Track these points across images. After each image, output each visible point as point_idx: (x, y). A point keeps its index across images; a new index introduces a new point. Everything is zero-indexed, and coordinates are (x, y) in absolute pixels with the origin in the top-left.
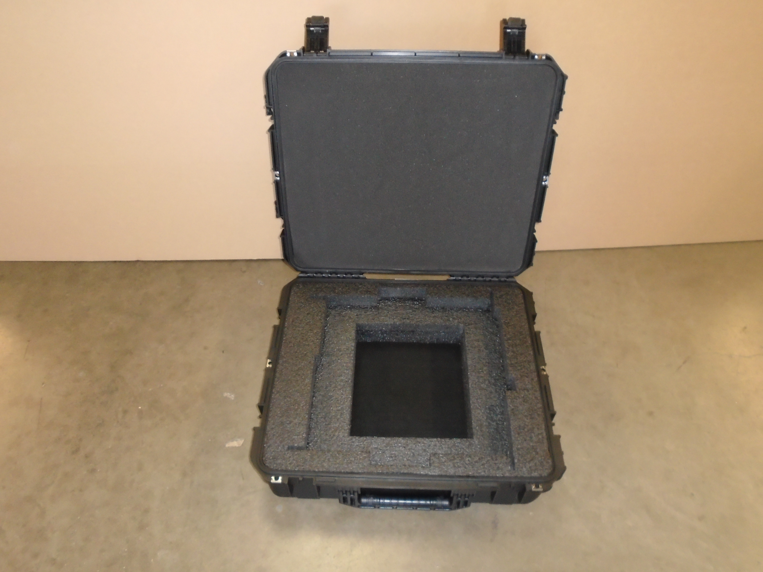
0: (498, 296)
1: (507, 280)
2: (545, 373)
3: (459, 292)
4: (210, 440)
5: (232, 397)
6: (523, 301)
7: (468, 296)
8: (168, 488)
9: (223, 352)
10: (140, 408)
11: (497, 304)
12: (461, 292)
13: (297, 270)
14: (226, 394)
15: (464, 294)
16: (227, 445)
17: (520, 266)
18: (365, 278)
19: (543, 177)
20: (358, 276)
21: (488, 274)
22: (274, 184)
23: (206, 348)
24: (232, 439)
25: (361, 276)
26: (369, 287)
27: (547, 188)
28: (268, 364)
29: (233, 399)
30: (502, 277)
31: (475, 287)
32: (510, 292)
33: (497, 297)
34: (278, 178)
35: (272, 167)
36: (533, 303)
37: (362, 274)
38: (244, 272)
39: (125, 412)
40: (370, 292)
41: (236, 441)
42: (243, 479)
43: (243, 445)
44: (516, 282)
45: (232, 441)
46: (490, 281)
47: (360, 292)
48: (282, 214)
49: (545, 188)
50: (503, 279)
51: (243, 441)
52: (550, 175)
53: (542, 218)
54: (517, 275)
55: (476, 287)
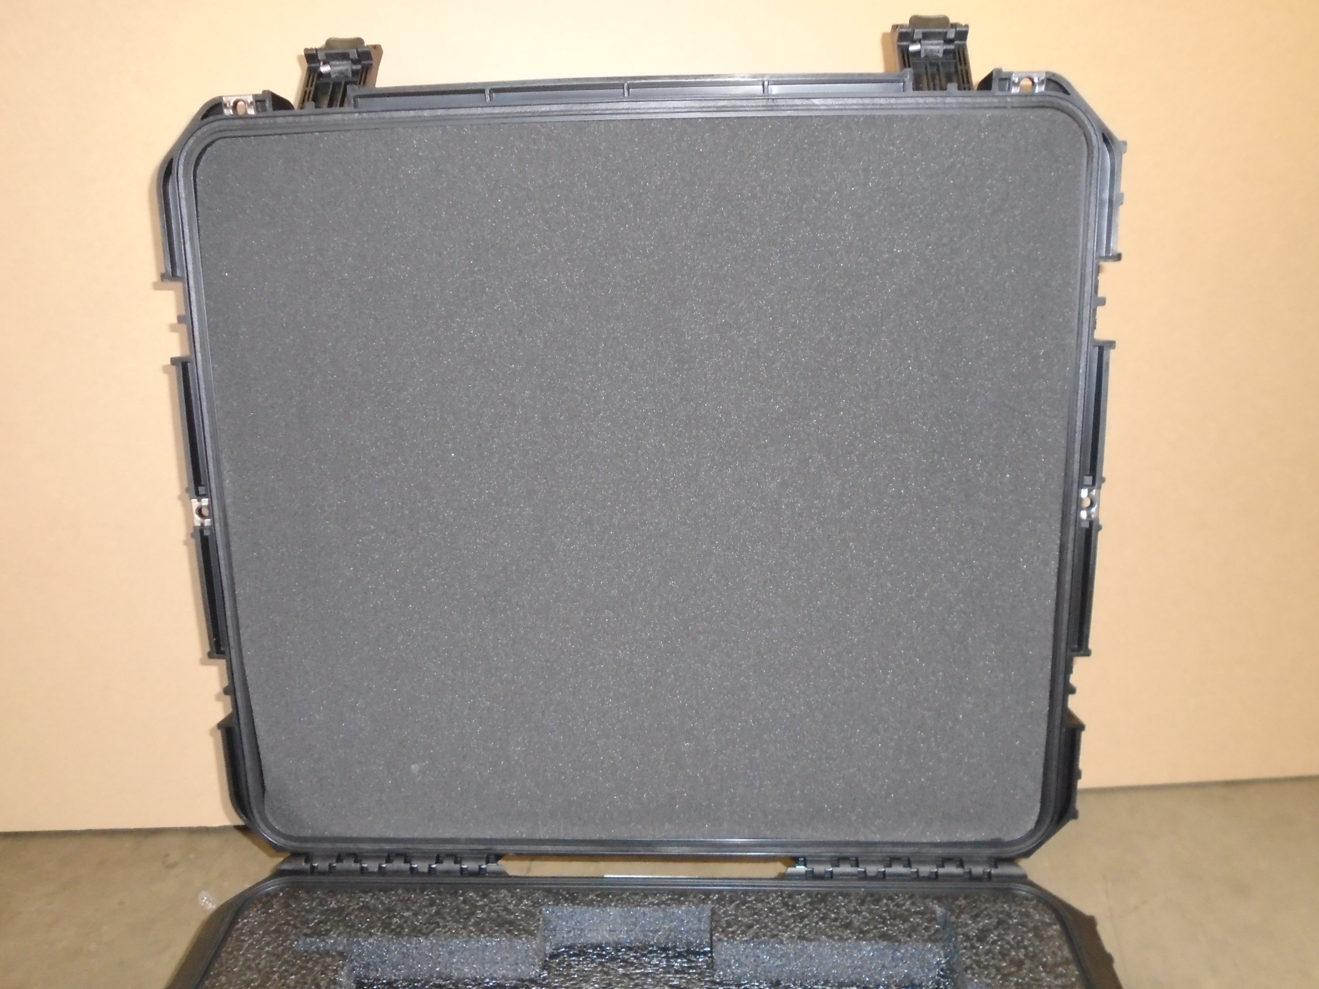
0: (972, 934)
1: (994, 871)
3: (828, 921)
6: (1066, 953)
7: (862, 934)
11: (974, 966)
12: (835, 920)
15: (847, 926)
17: (1034, 818)
18: (501, 874)
19: (1079, 493)
20: (480, 868)
21: (925, 850)
22: (193, 541)
25: (492, 867)
26: (511, 907)
30: (977, 863)
31: (885, 901)
32: (1011, 918)
33: (968, 938)
34: (207, 523)
36: (1108, 960)
37: (498, 857)
40: (511, 923)
44: (1023, 879)
46: (936, 877)
47: (476, 924)
48: (222, 649)
49: (1090, 531)
50: (978, 870)
53: (1093, 642)
54: (1027, 854)
55: (890, 898)
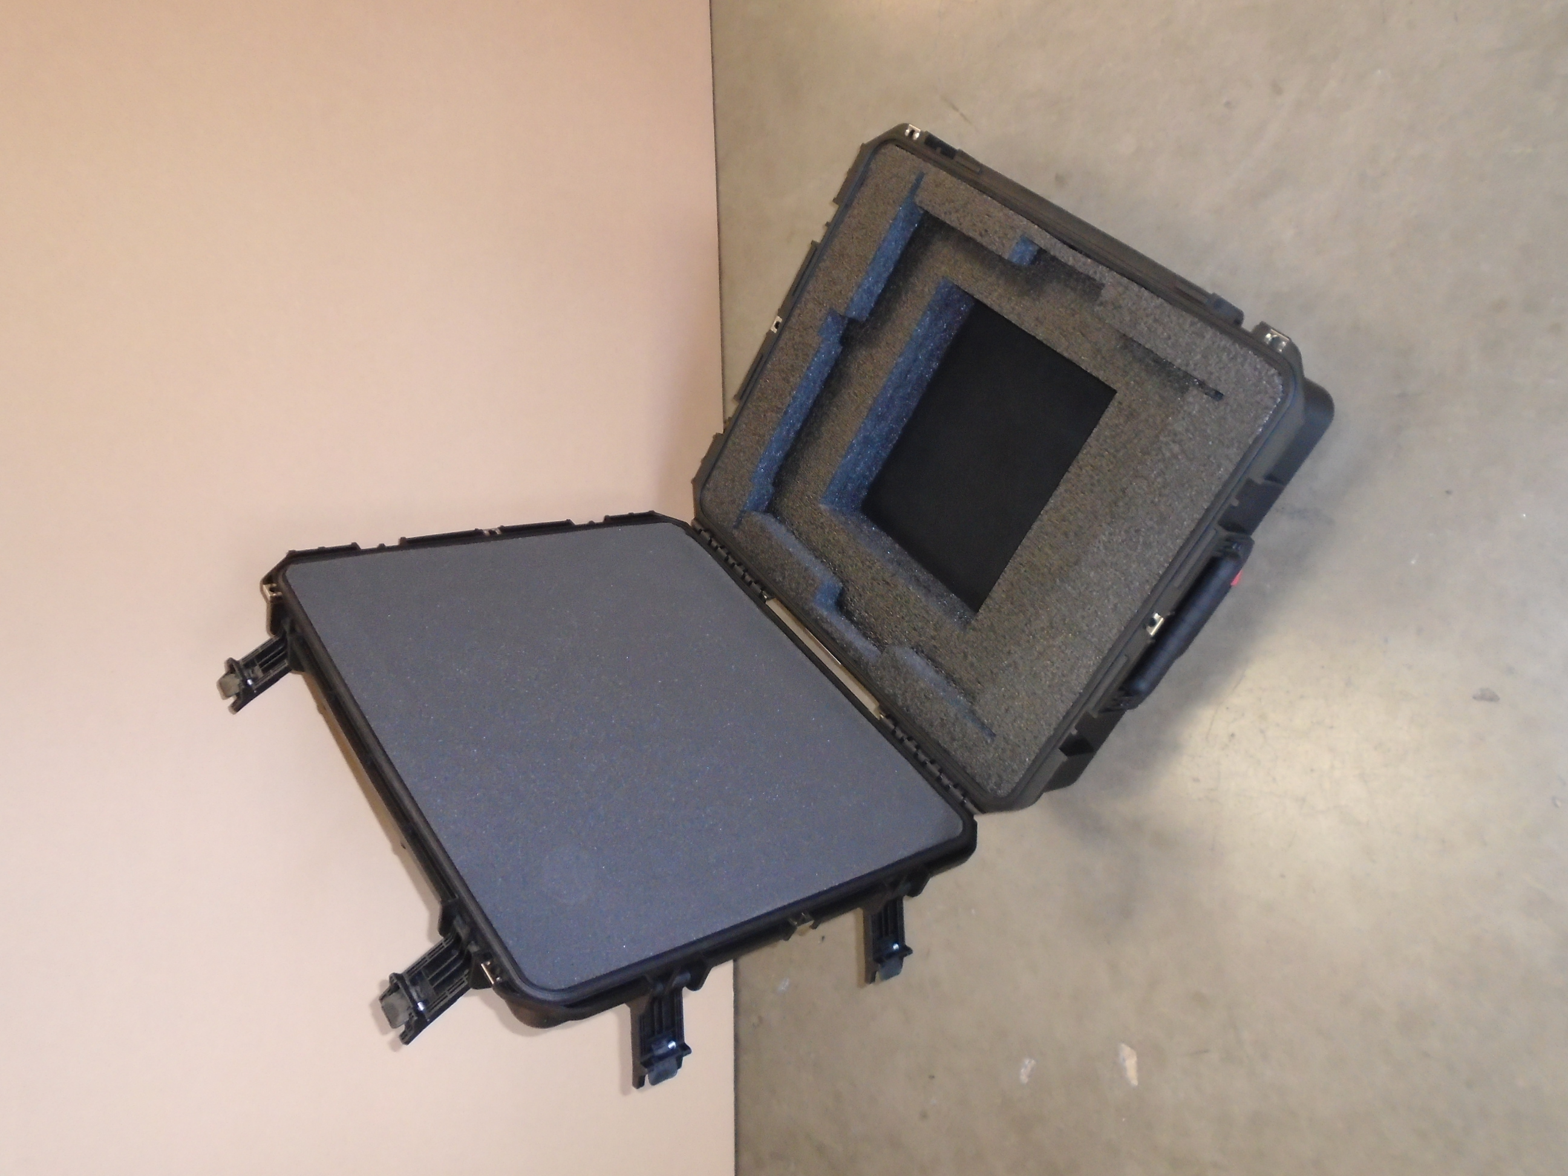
4: (1124, 1120)
5: (1029, 1064)
9: (932, 1078)
14: (1024, 1078)
16: (1135, 1082)
24: (1121, 1069)
29: (1033, 1062)
38: (761, 1019)
41: (1124, 1060)
42: (1206, 1051)
43: (1132, 1047)
45: (1125, 1069)
51: (1123, 1045)
54: (686, 524)
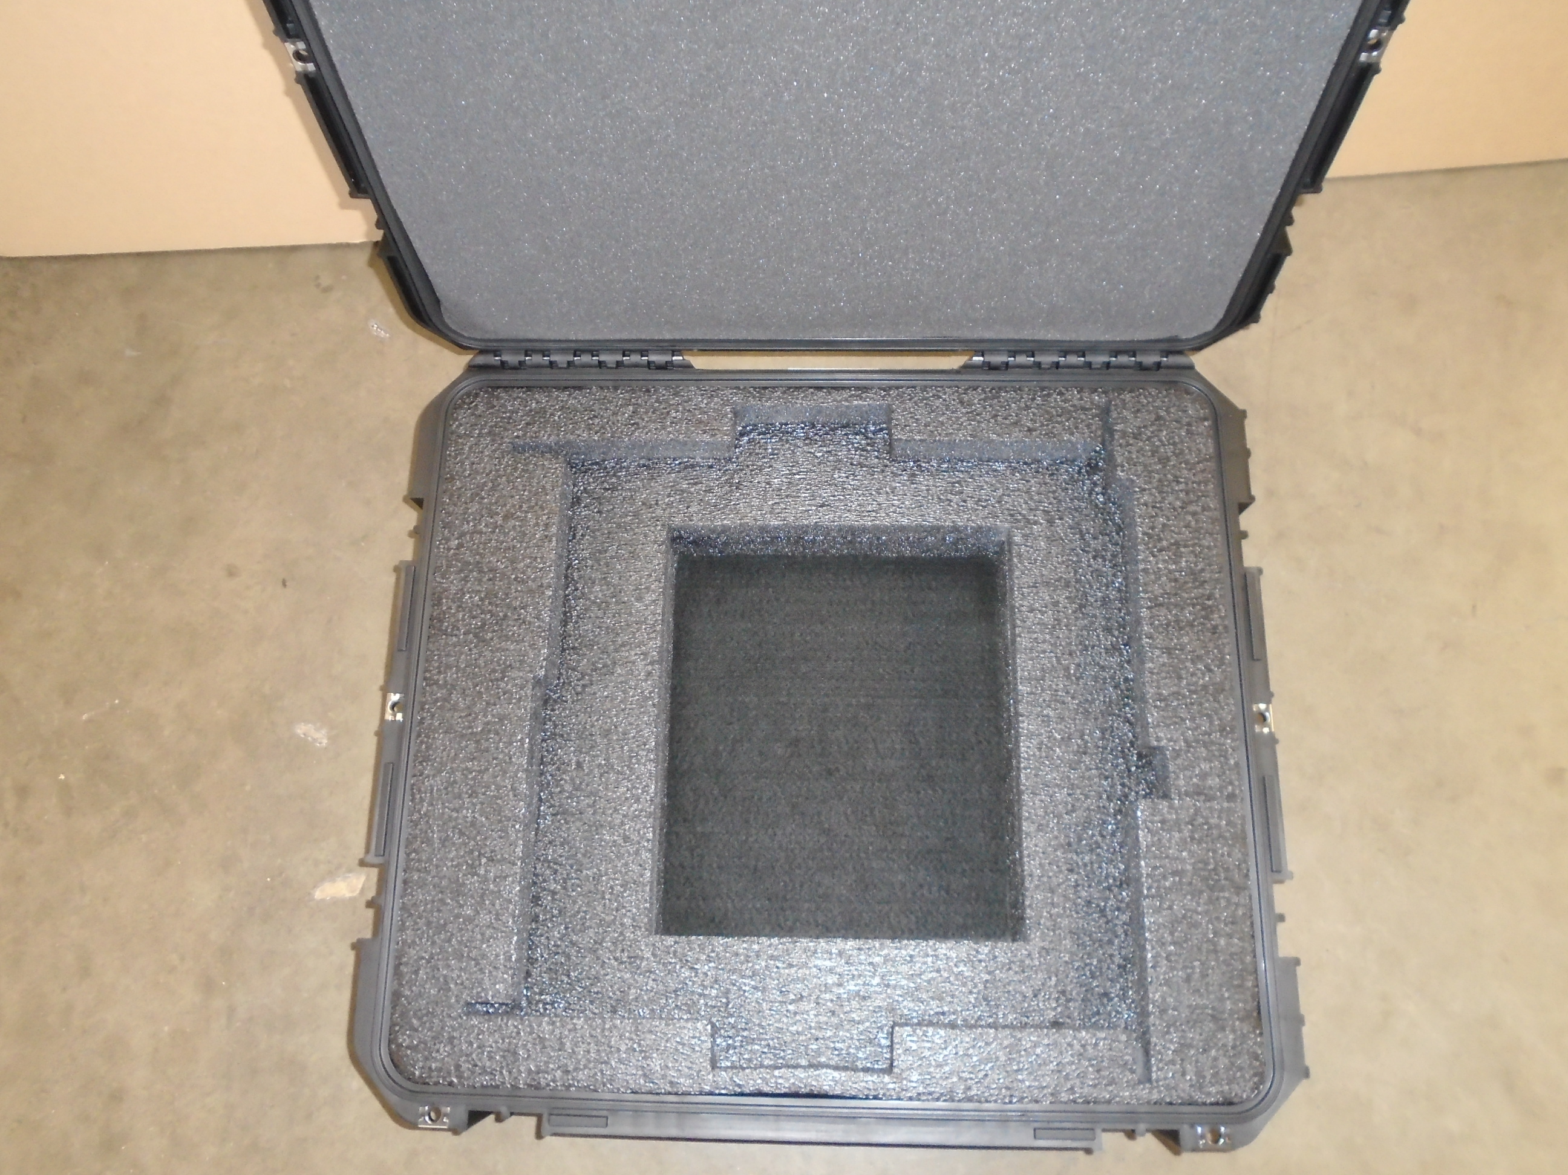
0: (1130, 431)
1: (1164, 361)
2: (1266, 730)
4: (269, 879)
5: (322, 736)
6: (1210, 449)
8: (166, 1029)
9: (284, 584)
10: (62, 777)
13: (464, 348)
14: (301, 730)
16: (318, 894)
18: (688, 368)
19: (1368, 32)
20: (667, 361)
23: (231, 572)
24: (331, 875)
26: (703, 405)
27: (1373, 75)
28: (389, 710)
29: (323, 744)
30: (1149, 354)
34: (311, 67)
35: (271, 26)
38: (327, 290)
39: (23, 792)
40: (705, 423)
41: (344, 880)
44: (1190, 370)
45: (333, 881)
46: (1107, 368)
48: (364, 189)
49: (1368, 72)
50: (1149, 359)
52: (1400, 27)
